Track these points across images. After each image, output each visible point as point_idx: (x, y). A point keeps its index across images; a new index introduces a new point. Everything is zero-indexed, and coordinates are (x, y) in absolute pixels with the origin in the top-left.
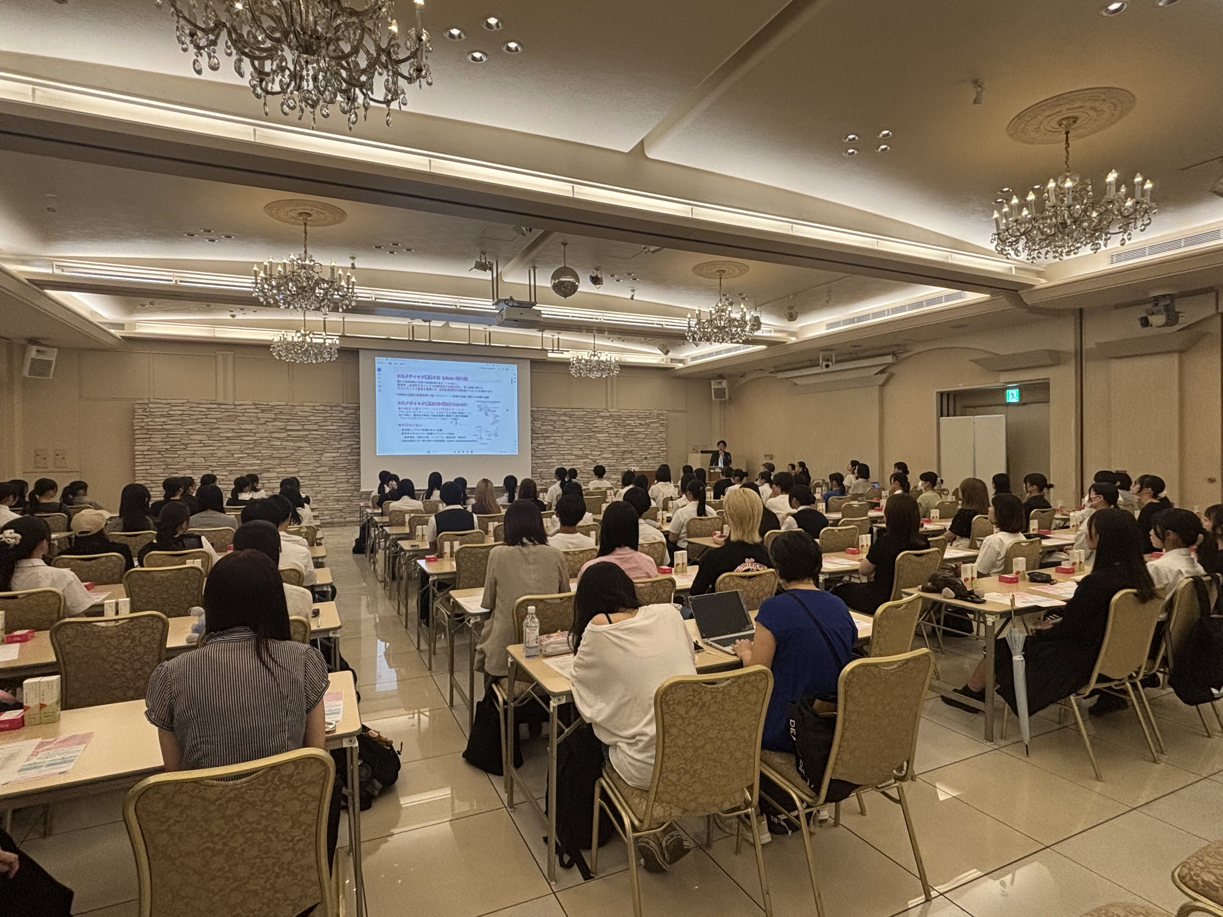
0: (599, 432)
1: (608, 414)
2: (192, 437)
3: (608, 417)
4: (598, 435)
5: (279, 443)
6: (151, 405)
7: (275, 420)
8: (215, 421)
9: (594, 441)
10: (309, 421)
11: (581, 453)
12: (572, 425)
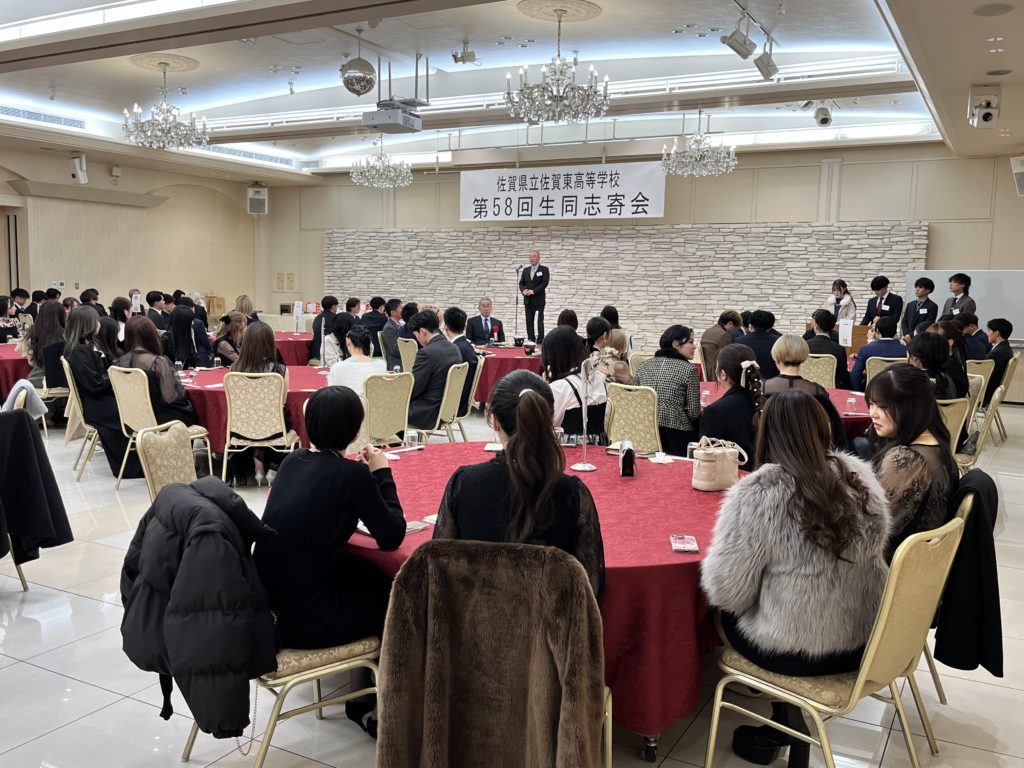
0: (791, 260)
1: (809, 230)
2: (360, 264)
3: (809, 236)
4: (789, 264)
5: (420, 271)
6: (335, 235)
7: (417, 247)
8: (374, 249)
9: (780, 275)
10: (445, 248)
11: (756, 291)
12: (744, 249)
